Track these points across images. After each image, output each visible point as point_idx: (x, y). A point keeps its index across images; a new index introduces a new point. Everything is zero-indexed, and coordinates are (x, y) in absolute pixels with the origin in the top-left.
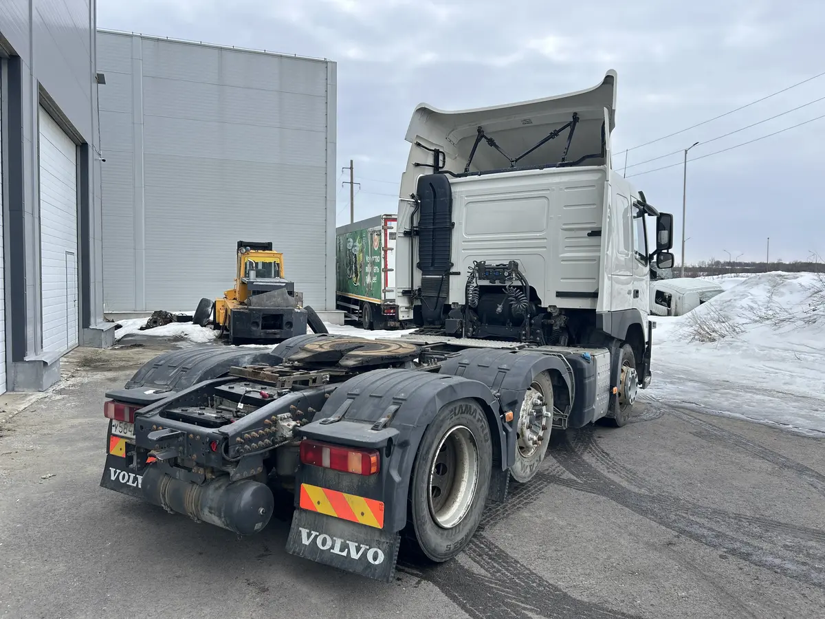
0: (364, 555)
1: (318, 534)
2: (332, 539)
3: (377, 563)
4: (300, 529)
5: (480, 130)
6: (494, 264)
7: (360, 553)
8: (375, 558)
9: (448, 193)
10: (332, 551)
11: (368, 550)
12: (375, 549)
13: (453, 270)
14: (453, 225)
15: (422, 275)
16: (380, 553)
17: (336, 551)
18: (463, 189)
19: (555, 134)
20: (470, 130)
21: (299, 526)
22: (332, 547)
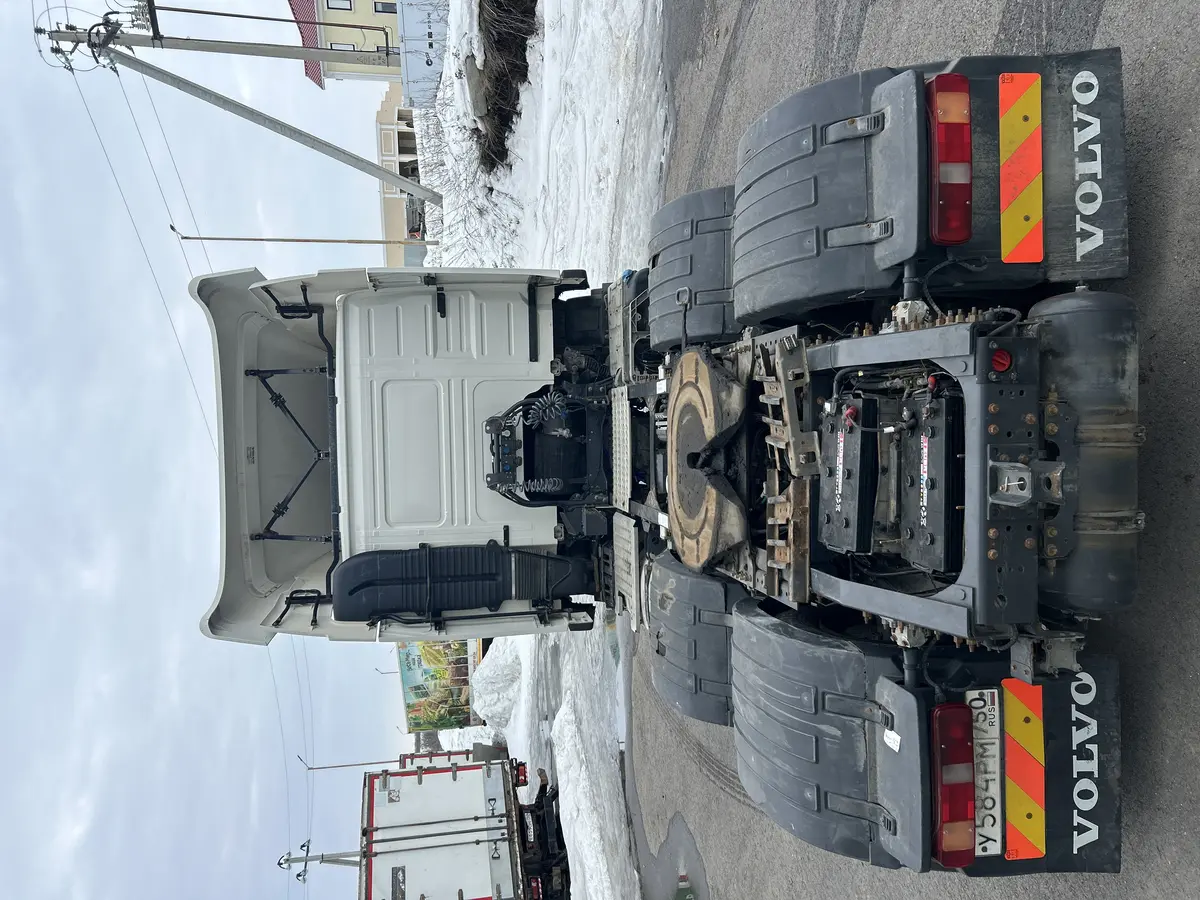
0: (1088, 109)
1: (1078, 217)
2: (1080, 183)
3: (1094, 81)
4: (1078, 259)
5: (256, 537)
6: (490, 459)
7: (1089, 118)
8: (1088, 87)
9: (367, 558)
10: (1099, 177)
11: (1078, 104)
12: (1074, 91)
13: (501, 541)
14: (423, 546)
15: (511, 598)
16: (1079, 79)
17: (1096, 167)
18: (363, 532)
19: (278, 400)
20: (253, 554)
21: (1074, 265)
22: (1093, 177)
